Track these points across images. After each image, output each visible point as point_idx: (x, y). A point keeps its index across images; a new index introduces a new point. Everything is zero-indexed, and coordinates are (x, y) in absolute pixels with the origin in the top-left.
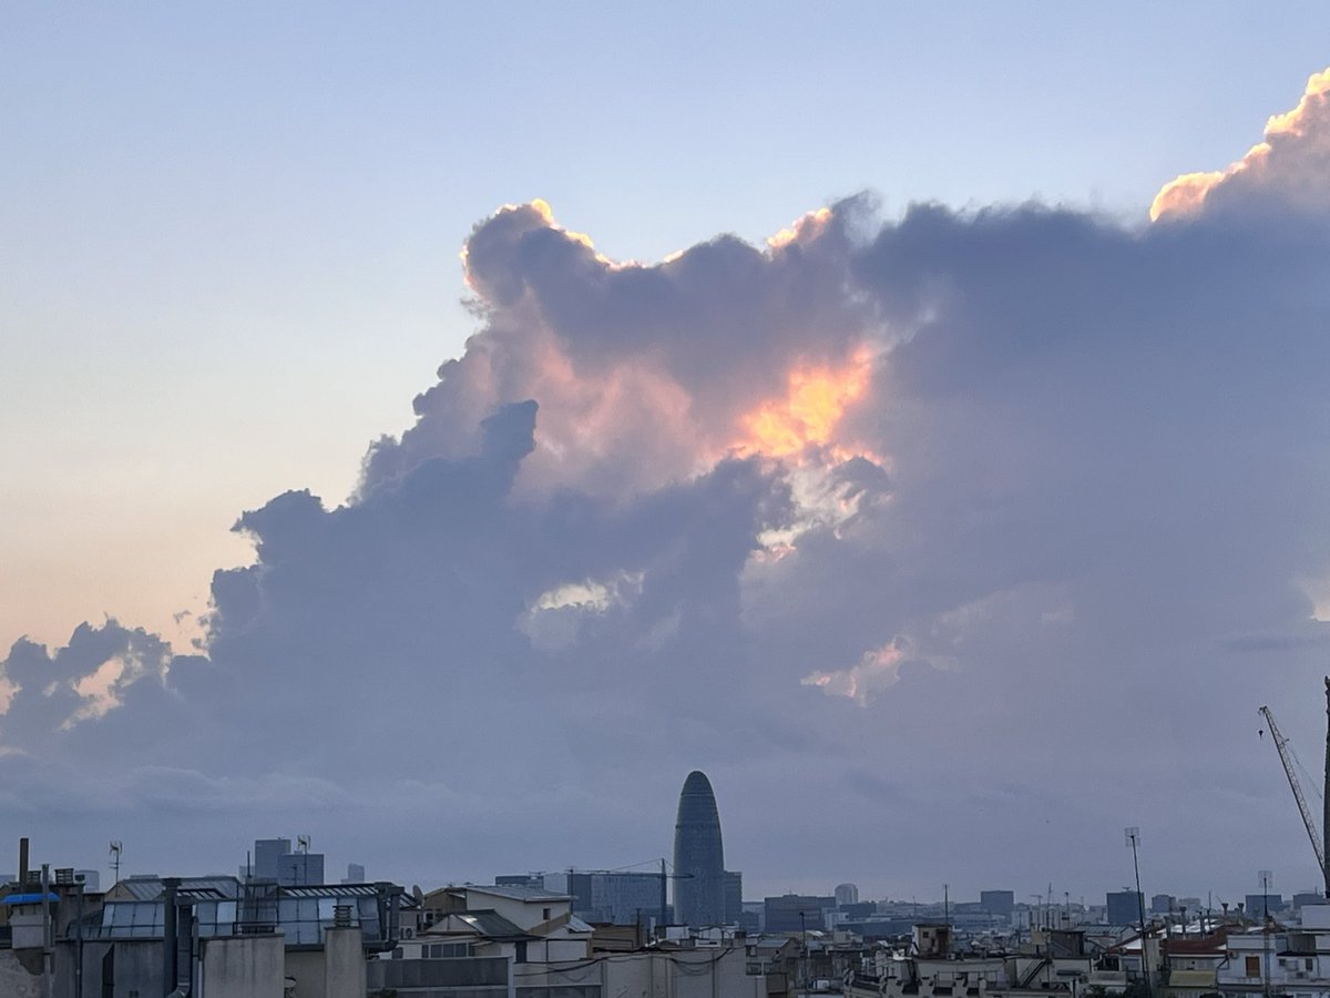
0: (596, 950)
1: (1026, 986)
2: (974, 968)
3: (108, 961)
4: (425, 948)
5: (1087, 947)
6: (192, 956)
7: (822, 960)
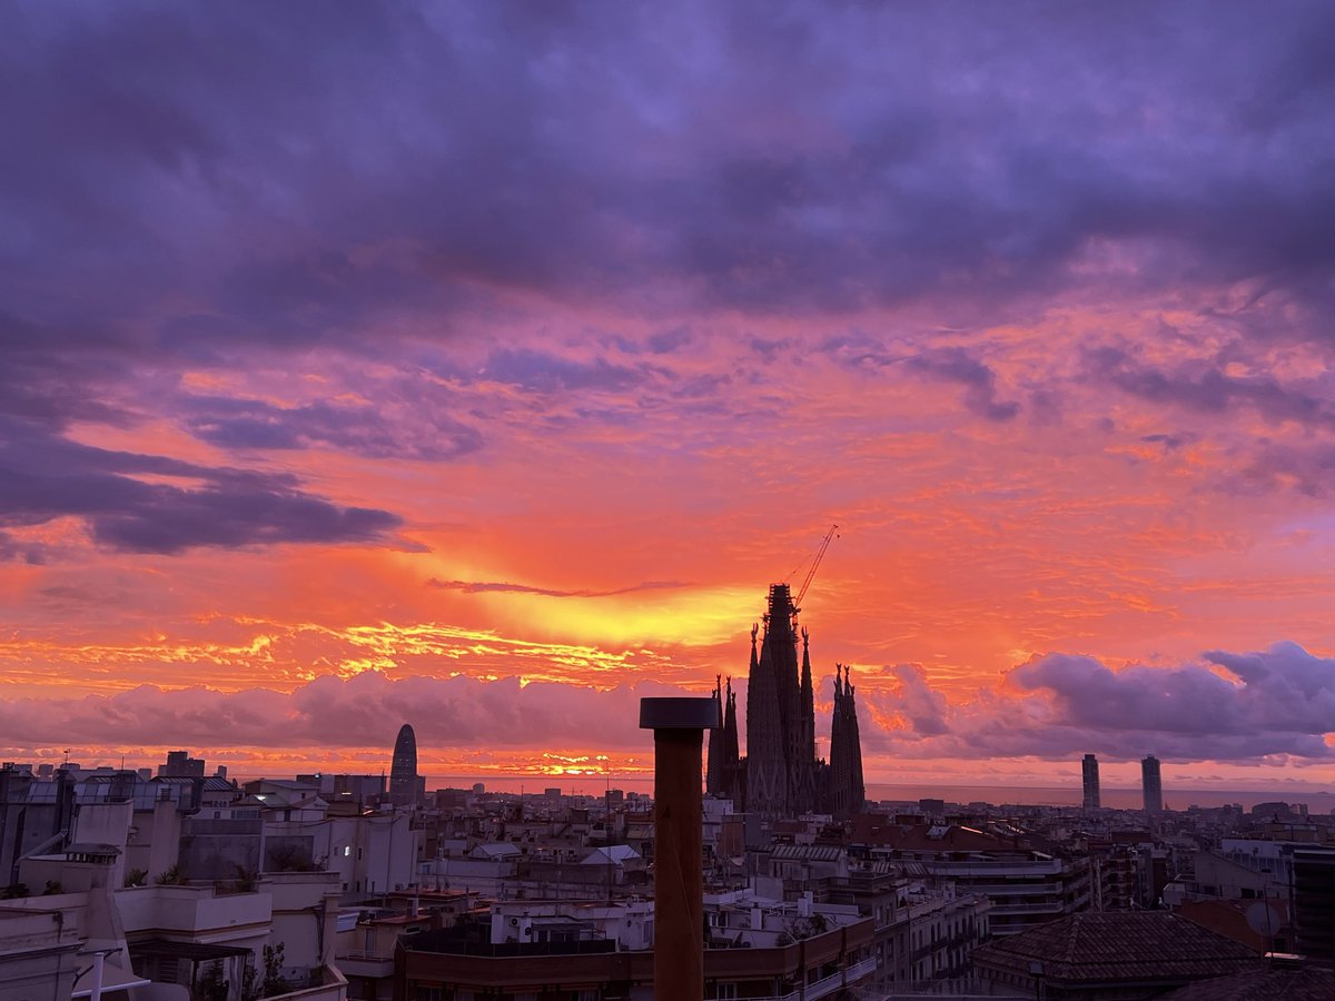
0: (329, 816)
1: (558, 837)
2: (532, 828)
3: (22, 816)
4: (233, 813)
5: (589, 818)
6: (71, 814)
7: (459, 821)
